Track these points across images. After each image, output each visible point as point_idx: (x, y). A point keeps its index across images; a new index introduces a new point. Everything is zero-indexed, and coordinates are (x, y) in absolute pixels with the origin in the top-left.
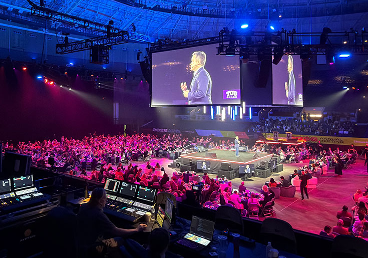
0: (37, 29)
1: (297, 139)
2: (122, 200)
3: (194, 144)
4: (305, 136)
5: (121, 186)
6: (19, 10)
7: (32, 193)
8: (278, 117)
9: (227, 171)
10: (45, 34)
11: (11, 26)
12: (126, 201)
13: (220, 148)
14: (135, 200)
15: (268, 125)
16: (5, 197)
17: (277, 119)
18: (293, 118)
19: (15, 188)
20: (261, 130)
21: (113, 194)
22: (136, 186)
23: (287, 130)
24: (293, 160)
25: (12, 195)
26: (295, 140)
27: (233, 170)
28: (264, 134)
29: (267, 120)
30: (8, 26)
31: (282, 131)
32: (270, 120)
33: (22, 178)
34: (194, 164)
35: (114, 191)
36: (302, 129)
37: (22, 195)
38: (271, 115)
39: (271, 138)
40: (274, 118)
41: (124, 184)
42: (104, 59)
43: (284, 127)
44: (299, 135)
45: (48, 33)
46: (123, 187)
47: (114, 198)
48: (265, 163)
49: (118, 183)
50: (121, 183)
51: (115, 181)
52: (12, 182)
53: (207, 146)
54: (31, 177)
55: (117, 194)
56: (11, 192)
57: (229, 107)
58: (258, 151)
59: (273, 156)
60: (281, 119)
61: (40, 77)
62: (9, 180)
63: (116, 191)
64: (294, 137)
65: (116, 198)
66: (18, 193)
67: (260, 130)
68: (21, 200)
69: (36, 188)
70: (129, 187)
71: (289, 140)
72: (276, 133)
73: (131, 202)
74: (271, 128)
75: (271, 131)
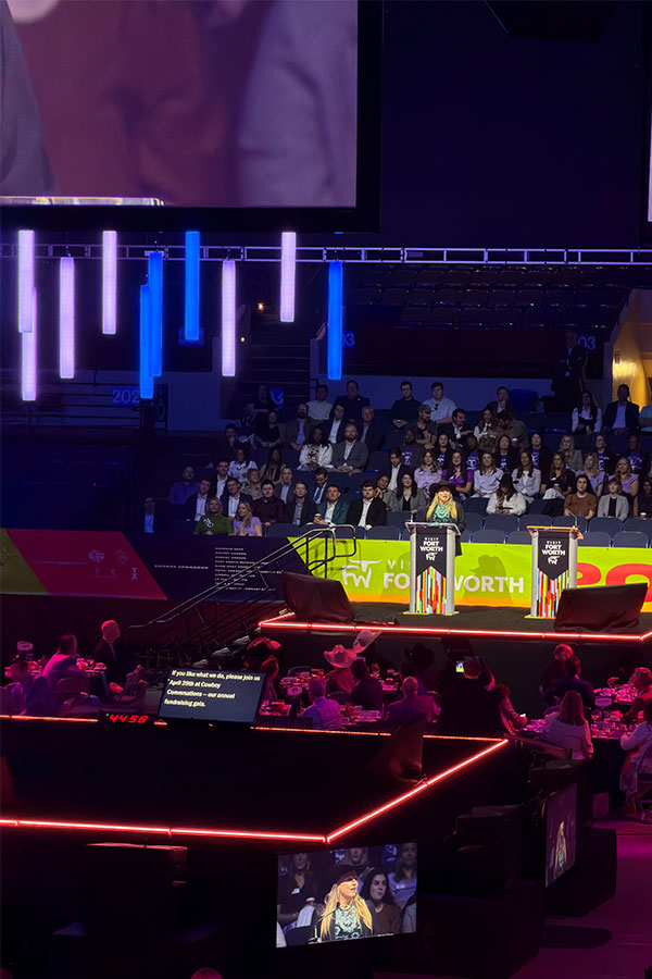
23: (517, 504)
60: (440, 400)
74: (368, 491)
75: (362, 523)
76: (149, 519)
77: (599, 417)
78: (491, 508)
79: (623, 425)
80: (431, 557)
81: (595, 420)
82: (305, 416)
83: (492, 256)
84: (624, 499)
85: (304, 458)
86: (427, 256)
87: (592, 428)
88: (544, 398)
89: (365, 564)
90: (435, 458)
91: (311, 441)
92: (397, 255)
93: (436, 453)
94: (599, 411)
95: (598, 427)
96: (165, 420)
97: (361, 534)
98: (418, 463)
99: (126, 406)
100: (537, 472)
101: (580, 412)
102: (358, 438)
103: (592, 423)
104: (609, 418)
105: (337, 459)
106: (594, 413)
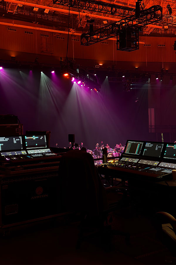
0: (64, 30)
2: (145, 162)
5: (144, 147)
6: (44, 10)
7: (45, 153)
10: (72, 35)
11: (38, 28)
12: (150, 163)
14: (161, 160)
16: (16, 154)
19: (27, 147)
21: (135, 157)
22: (163, 145)
25: (24, 152)
30: (35, 28)
33: (34, 138)
35: (136, 153)
37: (34, 154)
41: (148, 145)
42: (133, 45)
45: (75, 34)
46: (147, 148)
47: (136, 161)
49: (141, 145)
50: (144, 144)
51: (137, 142)
52: (24, 140)
54: (44, 137)
55: (140, 157)
56: (23, 150)
61: (66, 75)
62: (21, 137)
63: (138, 153)
65: (139, 161)
66: (30, 152)
68: (32, 157)
69: (49, 149)
70: (154, 147)
73: (156, 163)
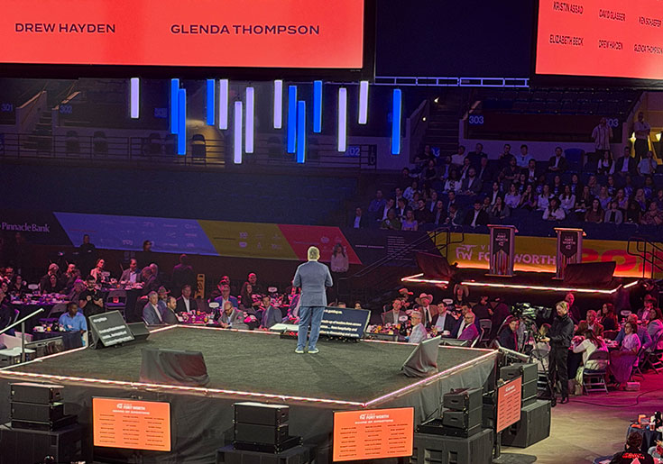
1: (612, 266)
3: (57, 300)
4: (649, 247)
8: (515, 145)
9: (270, 449)
13: (210, 319)
15: (458, 185)
17: (508, 158)
18: (588, 148)
20: (427, 219)
23: (559, 214)
24: (591, 376)
26: (599, 273)
27: (295, 442)
28: (440, 239)
29: (458, 159)
31: (532, 224)
32: (474, 159)
34: (72, 420)
36: (634, 211)
38: (474, 131)
39: (474, 259)
40: (494, 149)
43: (543, 202)
44: (621, 245)
48: (466, 401)
53: (133, 310)
57: (279, 84)
58: (416, 335)
59: (501, 360)
60: (525, 155)
64: (592, 253)
67: (418, 215)
71: (572, 273)
72: (507, 232)
74: (477, 206)
75: (473, 224)
76: (358, 219)
77: (613, 165)
78: (545, 216)
79: (627, 170)
80: (501, 244)
81: (610, 167)
82: (450, 163)
83: (507, 83)
84: (620, 212)
85: (447, 186)
86: (472, 82)
87: (608, 172)
88: (588, 154)
89: (469, 247)
90: (517, 189)
91: (450, 178)
92: (455, 82)
93: (518, 185)
94: (614, 162)
95: (612, 171)
96: (375, 164)
97: (472, 231)
98: (507, 190)
99: (353, 157)
100: (573, 196)
101: (602, 161)
102: (477, 175)
103: (608, 169)
104: (619, 167)
105: (464, 187)
106: (610, 164)
